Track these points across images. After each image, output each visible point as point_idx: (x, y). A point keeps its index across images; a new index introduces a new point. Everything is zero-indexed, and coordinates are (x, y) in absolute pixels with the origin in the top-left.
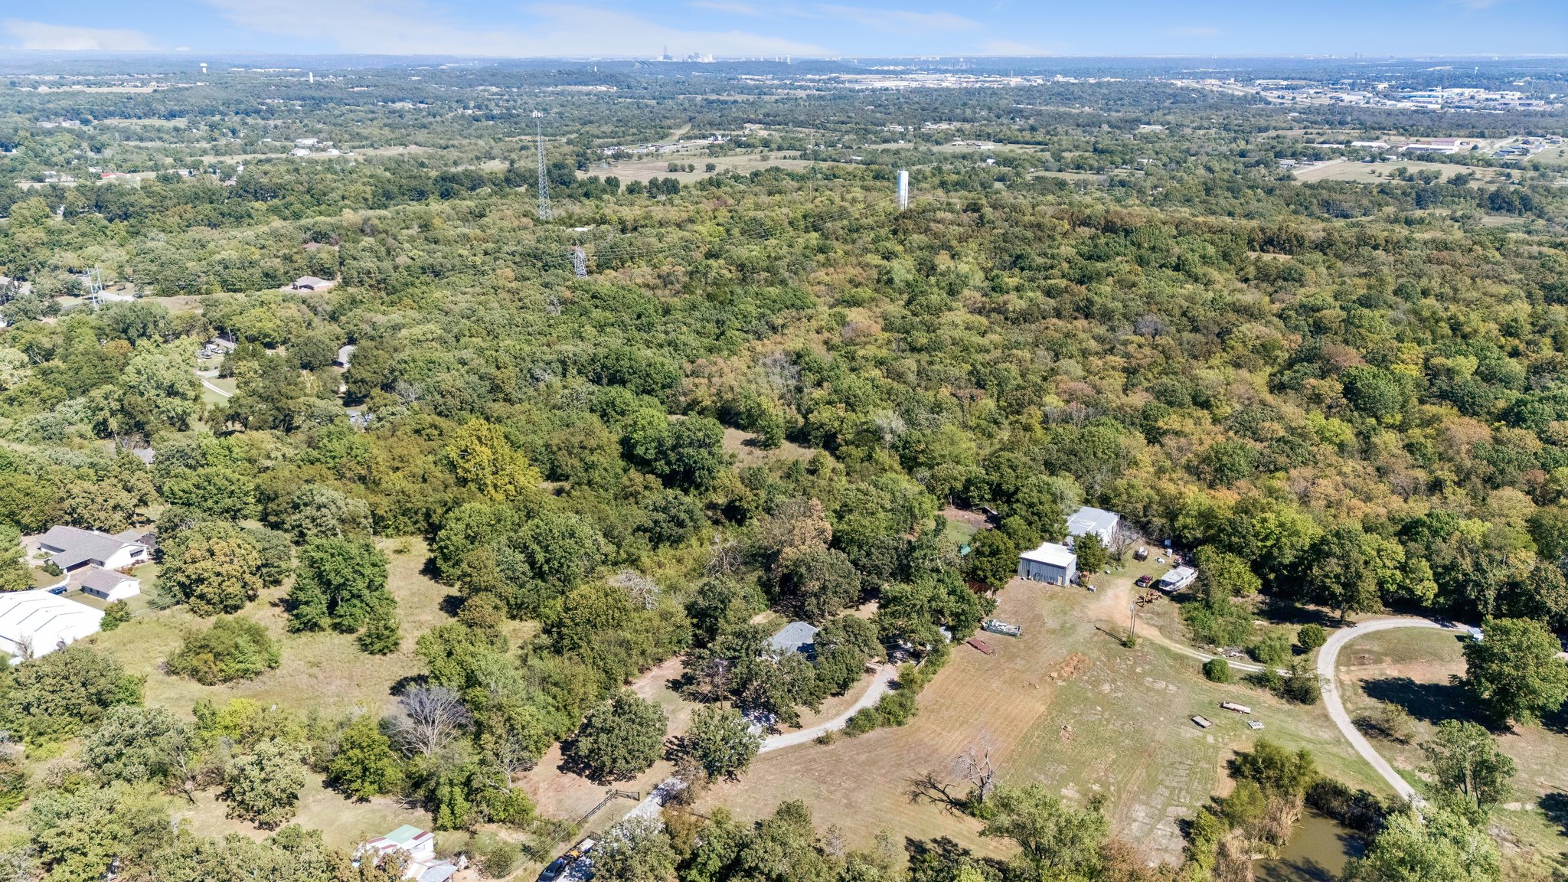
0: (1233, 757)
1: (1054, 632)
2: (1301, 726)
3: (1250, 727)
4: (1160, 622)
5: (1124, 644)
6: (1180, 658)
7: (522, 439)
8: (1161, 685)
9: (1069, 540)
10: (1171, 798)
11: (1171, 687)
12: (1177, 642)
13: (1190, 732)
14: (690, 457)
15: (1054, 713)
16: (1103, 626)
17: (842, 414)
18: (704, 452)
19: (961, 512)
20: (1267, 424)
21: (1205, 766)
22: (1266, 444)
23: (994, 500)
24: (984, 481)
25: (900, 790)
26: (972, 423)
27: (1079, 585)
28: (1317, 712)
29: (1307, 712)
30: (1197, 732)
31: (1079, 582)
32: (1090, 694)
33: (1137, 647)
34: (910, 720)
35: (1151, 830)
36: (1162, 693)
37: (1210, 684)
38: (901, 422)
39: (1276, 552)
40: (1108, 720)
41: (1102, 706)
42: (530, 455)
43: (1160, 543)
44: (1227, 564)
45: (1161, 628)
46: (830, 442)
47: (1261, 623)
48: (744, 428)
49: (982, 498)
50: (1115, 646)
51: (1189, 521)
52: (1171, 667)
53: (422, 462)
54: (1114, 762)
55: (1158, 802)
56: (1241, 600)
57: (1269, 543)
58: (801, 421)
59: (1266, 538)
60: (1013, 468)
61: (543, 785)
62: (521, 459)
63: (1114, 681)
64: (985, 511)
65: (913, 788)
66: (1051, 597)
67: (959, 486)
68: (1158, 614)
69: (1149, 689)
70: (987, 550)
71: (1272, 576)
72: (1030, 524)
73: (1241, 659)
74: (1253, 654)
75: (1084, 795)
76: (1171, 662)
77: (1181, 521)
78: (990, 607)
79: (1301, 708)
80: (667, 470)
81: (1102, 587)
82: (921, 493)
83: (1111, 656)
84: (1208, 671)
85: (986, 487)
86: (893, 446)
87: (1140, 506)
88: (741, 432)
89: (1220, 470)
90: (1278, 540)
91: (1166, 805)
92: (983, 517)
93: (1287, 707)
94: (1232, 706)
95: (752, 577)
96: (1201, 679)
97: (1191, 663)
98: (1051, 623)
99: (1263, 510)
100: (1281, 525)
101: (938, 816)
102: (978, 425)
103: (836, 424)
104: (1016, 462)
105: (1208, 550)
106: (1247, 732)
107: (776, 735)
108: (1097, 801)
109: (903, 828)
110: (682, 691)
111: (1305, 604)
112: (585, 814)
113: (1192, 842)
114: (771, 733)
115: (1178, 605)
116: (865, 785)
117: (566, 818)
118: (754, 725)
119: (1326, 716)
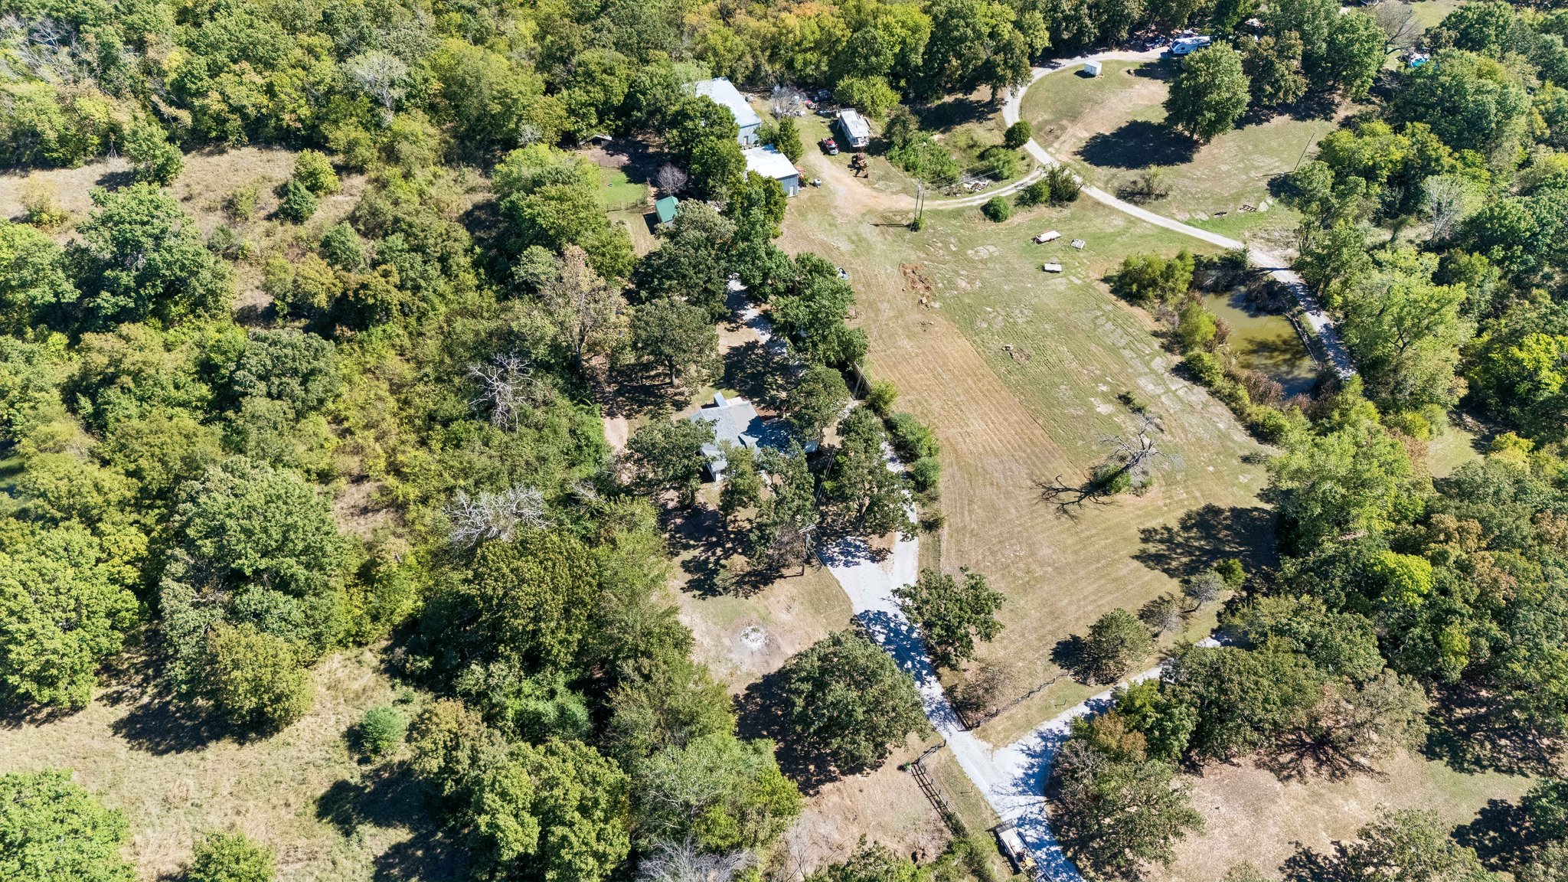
0: (1108, 286)
2: (1097, 224)
3: (1077, 249)
4: (897, 185)
5: (914, 229)
6: (958, 213)
8: (983, 252)
10: (1140, 357)
11: (991, 249)
12: (933, 198)
13: (1060, 283)
15: (977, 340)
16: (877, 220)
21: (1109, 308)
24: (584, 105)
25: (1050, 517)
28: (1091, 203)
29: (1085, 208)
30: (1063, 280)
32: (966, 301)
33: (923, 225)
35: (1176, 396)
36: (993, 259)
37: (1001, 225)
40: (1009, 316)
41: (990, 306)
45: (905, 191)
47: (937, 137)
50: (909, 235)
52: (962, 227)
54: (1073, 353)
55: (1140, 366)
57: (899, 49)
63: (957, 273)
65: (1052, 507)
68: (885, 177)
69: (984, 263)
73: (991, 185)
74: (990, 176)
75: (1112, 401)
76: (955, 223)
79: (1074, 206)
83: (922, 248)
84: (992, 212)
85: (593, 110)
91: (1147, 364)
94: (1044, 237)
96: (991, 226)
97: (970, 213)
101: (1105, 516)
105: (849, 82)
106: (1081, 255)
107: (889, 556)
108: (1126, 400)
109: (1116, 552)
110: (725, 589)
111: (939, 98)
112: (934, 814)
113: (1209, 384)
114: (883, 559)
115: (882, 158)
116: (1029, 538)
117: (928, 837)
118: (858, 564)
119: (1099, 203)
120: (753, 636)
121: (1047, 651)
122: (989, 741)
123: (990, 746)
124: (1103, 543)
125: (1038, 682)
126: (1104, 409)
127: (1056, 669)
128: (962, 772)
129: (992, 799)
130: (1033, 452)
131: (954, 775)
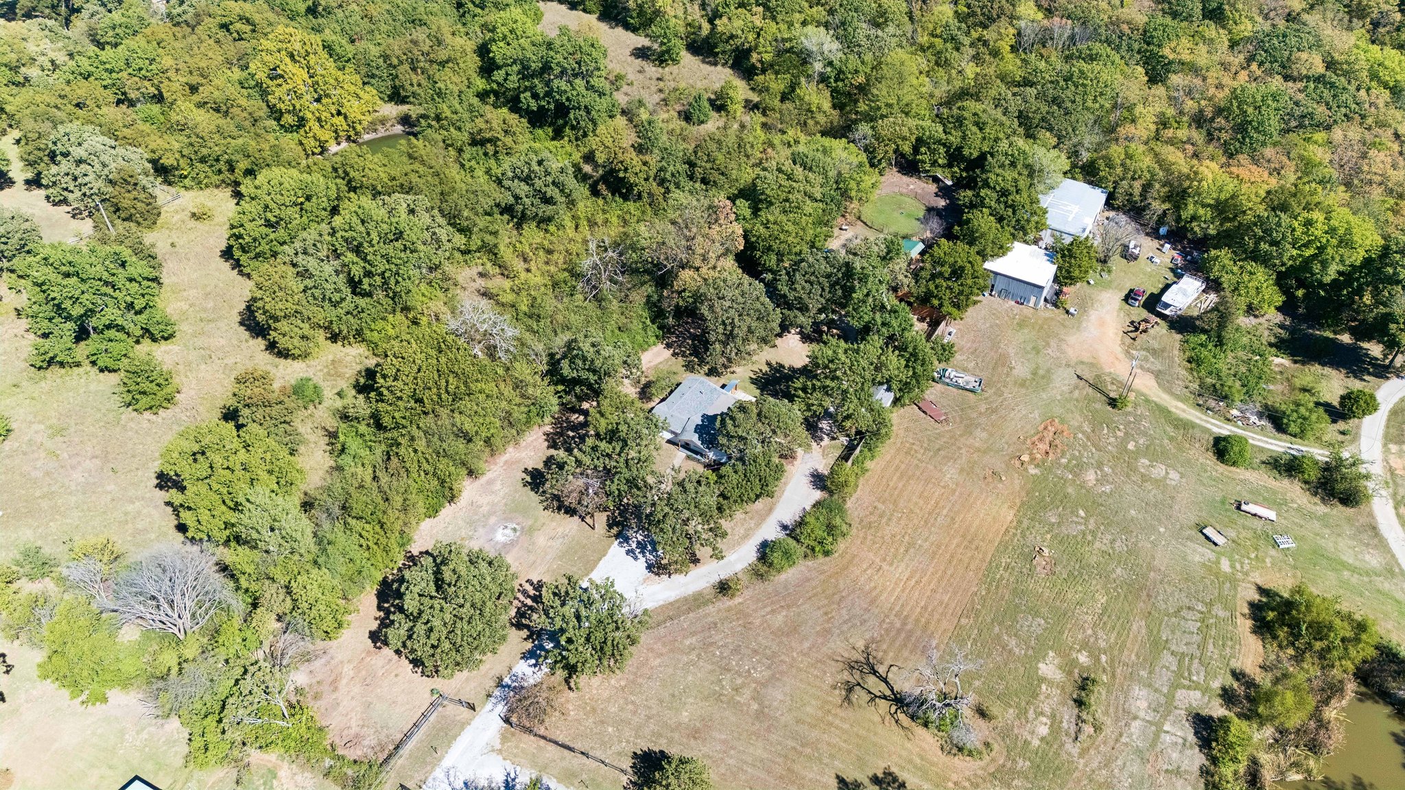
0: (1256, 597)
1: (1023, 384)
2: (1343, 544)
3: (1276, 544)
4: (1157, 365)
5: (1113, 403)
6: (1184, 426)
7: (350, 50)
8: (1159, 471)
9: (1047, 238)
10: (1179, 674)
11: (1174, 475)
12: (1178, 398)
13: (1199, 554)
14: (561, 93)
15: (1026, 523)
16: (1087, 375)
17: (758, 22)
18: (579, 83)
19: (905, 179)
20: (1304, 56)
21: (1221, 614)
22: (1300, 85)
23: (950, 165)
24: (939, 142)
25: (829, 680)
26: (924, 39)
27: (1055, 305)
28: (1363, 520)
29: (1349, 520)
30: (1207, 553)
31: (1056, 301)
32: (1070, 490)
33: (1129, 409)
34: (841, 545)
35: (1157, 736)
36: (1160, 483)
37: (1221, 468)
38: (836, 45)
39: (1317, 267)
40: (1093, 533)
41: (1087, 512)
42: (364, 70)
43: (1154, 234)
44: (1246, 277)
45: (1157, 375)
46: (742, 63)
47: (1280, 361)
48: (634, 30)
49: (934, 163)
50: (1101, 406)
51: (1201, 211)
52: (1171, 439)
53: (224, 83)
54: (1105, 609)
55: (1163, 681)
56: (1254, 321)
57: (1308, 253)
58: (706, 28)
59: (1307, 245)
60: (980, 126)
61: (348, 670)
62: (351, 78)
63: (1100, 466)
64: (936, 180)
65: (846, 676)
66: (1022, 324)
67: (907, 148)
68: (1154, 352)
69: (1145, 478)
70: (947, 270)
71: (1300, 293)
72: (1000, 220)
73: (1263, 428)
74: (1277, 420)
75: (1070, 673)
76: (1170, 430)
77: (1190, 209)
78: (946, 352)
79: (1339, 511)
80: (534, 105)
81: (1084, 306)
82: (860, 165)
83: (1096, 423)
84: (1221, 449)
85: (942, 150)
86: (823, 79)
87: (1137, 186)
88: (630, 34)
89: (1242, 128)
90: (1322, 249)
91: (1175, 686)
92: (933, 188)
93: (1322, 509)
94: (1251, 508)
95: (638, 298)
96: (1210, 460)
97: (1198, 434)
98: (1021, 370)
99: (1307, 208)
100: (1332, 231)
101: (880, 729)
102: (932, 46)
103: (751, 37)
104: (984, 117)
105: (1224, 256)
106: (1273, 552)
107: (665, 577)
108: (1085, 684)
109: (832, 756)
110: (544, 492)
111: (1335, 333)
112: (399, 736)
113: (1214, 761)
114: (658, 574)
115: (1179, 337)
116: (782, 673)
117: (373, 743)
118: (636, 558)
119: (1374, 528)
120: (508, 531)
121: (643, 745)
122: (502, 743)
123: (498, 746)
124: (835, 740)
125: (598, 754)
126: (1049, 668)
127: (627, 764)
128: (455, 737)
129: (439, 773)
130: (911, 632)
131: (447, 734)
